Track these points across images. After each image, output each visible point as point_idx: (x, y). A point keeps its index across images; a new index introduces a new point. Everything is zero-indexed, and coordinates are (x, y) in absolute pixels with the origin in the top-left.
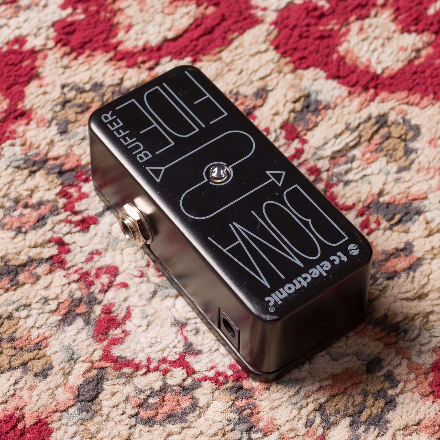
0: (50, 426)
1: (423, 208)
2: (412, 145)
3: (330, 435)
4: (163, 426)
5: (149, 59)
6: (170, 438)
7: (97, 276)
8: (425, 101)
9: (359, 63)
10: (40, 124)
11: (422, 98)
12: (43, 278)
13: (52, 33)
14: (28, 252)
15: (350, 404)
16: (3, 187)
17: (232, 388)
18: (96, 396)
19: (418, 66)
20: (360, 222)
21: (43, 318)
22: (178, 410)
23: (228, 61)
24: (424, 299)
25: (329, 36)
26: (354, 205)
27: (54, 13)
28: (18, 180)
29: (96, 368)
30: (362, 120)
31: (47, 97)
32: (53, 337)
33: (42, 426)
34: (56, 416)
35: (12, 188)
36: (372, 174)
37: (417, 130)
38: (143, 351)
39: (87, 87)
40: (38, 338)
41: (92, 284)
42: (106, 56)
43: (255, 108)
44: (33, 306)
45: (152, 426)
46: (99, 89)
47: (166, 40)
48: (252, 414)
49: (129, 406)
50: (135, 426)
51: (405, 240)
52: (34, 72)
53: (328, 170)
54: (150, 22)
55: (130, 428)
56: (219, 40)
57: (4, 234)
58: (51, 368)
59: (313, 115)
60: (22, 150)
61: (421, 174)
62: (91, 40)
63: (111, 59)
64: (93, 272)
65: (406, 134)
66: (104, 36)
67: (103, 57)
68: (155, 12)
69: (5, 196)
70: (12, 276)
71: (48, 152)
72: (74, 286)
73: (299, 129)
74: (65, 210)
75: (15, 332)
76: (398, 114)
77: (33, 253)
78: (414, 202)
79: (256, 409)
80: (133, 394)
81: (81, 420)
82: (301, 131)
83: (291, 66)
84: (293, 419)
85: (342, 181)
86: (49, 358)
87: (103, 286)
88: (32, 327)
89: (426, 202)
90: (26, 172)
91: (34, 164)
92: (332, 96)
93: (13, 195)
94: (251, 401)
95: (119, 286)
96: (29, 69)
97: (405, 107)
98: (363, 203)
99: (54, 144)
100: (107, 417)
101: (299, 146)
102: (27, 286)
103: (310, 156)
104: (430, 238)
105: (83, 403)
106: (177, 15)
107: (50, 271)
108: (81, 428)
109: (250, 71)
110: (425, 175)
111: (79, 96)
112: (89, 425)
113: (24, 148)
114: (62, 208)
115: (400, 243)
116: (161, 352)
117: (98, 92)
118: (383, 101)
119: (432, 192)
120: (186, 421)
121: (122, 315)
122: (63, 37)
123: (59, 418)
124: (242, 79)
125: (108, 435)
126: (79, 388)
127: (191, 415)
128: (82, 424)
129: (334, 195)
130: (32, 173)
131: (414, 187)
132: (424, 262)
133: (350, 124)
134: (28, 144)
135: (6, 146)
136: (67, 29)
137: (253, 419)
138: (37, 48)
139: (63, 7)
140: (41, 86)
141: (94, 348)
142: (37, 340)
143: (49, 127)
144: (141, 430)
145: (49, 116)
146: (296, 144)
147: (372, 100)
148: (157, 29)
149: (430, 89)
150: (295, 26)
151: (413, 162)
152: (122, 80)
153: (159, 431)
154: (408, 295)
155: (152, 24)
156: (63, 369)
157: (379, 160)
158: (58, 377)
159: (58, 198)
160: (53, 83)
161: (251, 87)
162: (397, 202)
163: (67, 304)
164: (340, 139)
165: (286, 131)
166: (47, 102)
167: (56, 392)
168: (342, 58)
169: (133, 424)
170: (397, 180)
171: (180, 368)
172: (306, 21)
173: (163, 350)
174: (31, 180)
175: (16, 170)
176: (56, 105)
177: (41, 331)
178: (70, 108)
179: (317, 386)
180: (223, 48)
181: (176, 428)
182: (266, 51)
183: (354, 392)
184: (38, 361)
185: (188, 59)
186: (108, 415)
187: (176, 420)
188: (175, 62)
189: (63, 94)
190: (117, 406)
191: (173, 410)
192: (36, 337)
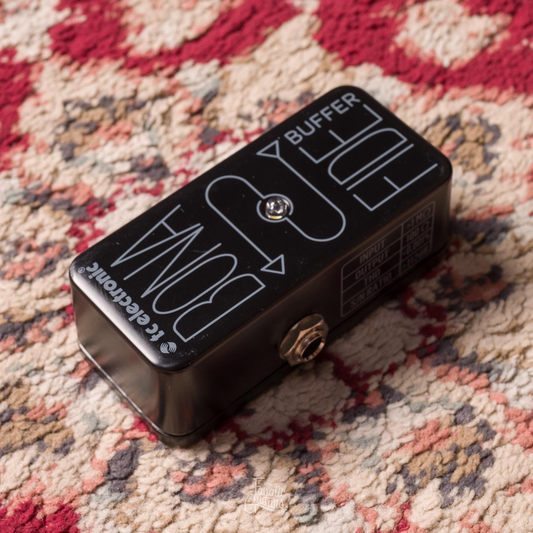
0: (77, 512)
1: (510, 224)
2: (492, 149)
3: (416, 502)
4: (214, 502)
5: (168, 65)
6: (222, 517)
8: (504, 96)
9: (421, 55)
10: (41, 151)
11: (500, 93)
12: (56, 334)
13: (47, 40)
15: (438, 463)
17: (294, 452)
18: (131, 473)
19: (493, 55)
21: (58, 382)
22: (230, 483)
23: (263, 61)
24: (519, 331)
25: (384, 25)
27: (48, 16)
28: (18, 219)
29: (128, 439)
30: (430, 122)
31: (46, 117)
32: (72, 405)
33: (66, 512)
34: (83, 499)
35: (12, 229)
37: (496, 131)
39: (95, 102)
40: (54, 406)
42: (115, 63)
44: (46, 368)
45: (200, 503)
46: (109, 104)
47: (186, 42)
48: (320, 482)
49: (171, 482)
50: (179, 505)
51: (491, 263)
52: (28, 88)
54: (165, 20)
55: (174, 508)
56: (250, 38)
57: (5, 284)
58: (73, 441)
60: (20, 183)
61: (506, 183)
62: (95, 47)
63: (121, 68)
65: (484, 136)
66: (111, 40)
67: (112, 66)
68: (171, 9)
69: (3, 238)
70: (17, 335)
71: (52, 183)
74: (78, 252)
75: (26, 401)
76: (472, 113)
77: (41, 305)
78: (499, 217)
79: (325, 475)
80: (175, 467)
81: (113, 502)
83: (340, 64)
84: (371, 485)
86: (69, 430)
88: (46, 395)
89: (513, 216)
90: (27, 209)
91: (36, 198)
92: (392, 97)
93: (13, 237)
94: (318, 466)
96: (22, 85)
97: (480, 105)
99: (59, 173)
100: (145, 497)
102: (37, 346)
104: (521, 259)
105: (114, 482)
106: (198, 11)
107: (65, 325)
108: (114, 512)
109: (290, 72)
110: (510, 184)
111: (85, 114)
112: (124, 508)
113: (22, 180)
114: (73, 249)
115: (485, 268)
117: (108, 108)
118: (453, 98)
119: (520, 203)
120: (241, 496)
122: (61, 44)
123: (86, 501)
124: (281, 82)
125: (147, 518)
126: (109, 463)
127: (247, 488)
128: (114, 507)
130: (35, 209)
131: (498, 198)
132: (517, 287)
134: (27, 174)
136: (66, 35)
137: (322, 488)
138: (31, 60)
139: (59, 8)
140: (38, 105)
141: (123, 415)
142: (53, 410)
143: (52, 152)
144: (188, 510)
145: (50, 140)
147: (440, 97)
148: (174, 28)
149: (509, 81)
150: (341, 16)
151: (494, 169)
152: (136, 92)
153: (210, 509)
154: (500, 328)
155: (168, 22)
156: (88, 442)
158: (82, 451)
159: (67, 237)
160: (53, 101)
161: (293, 90)
162: (478, 218)
163: (87, 363)
166: (46, 123)
167: (81, 470)
168: (400, 51)
169: (177, 502)
170: (476, 193)
171: (229, 431)
172: (355, 9)
174: (34, 218)
175: (15, 207)
176: (59, 126)
177: (58, 399)
178: (76, 128)
179: (396, 443)
180: (255, 46)
181: (229, 504)
182: (308, 47)
183: (441, 449)
184: (56, 434)
185: (215, 62)
186: (146, 494)
187: (228, 495)
188: (199, 66)
189: (66, 112)
190: (157, 483)
191: (225, 483)
192: (52, 405)
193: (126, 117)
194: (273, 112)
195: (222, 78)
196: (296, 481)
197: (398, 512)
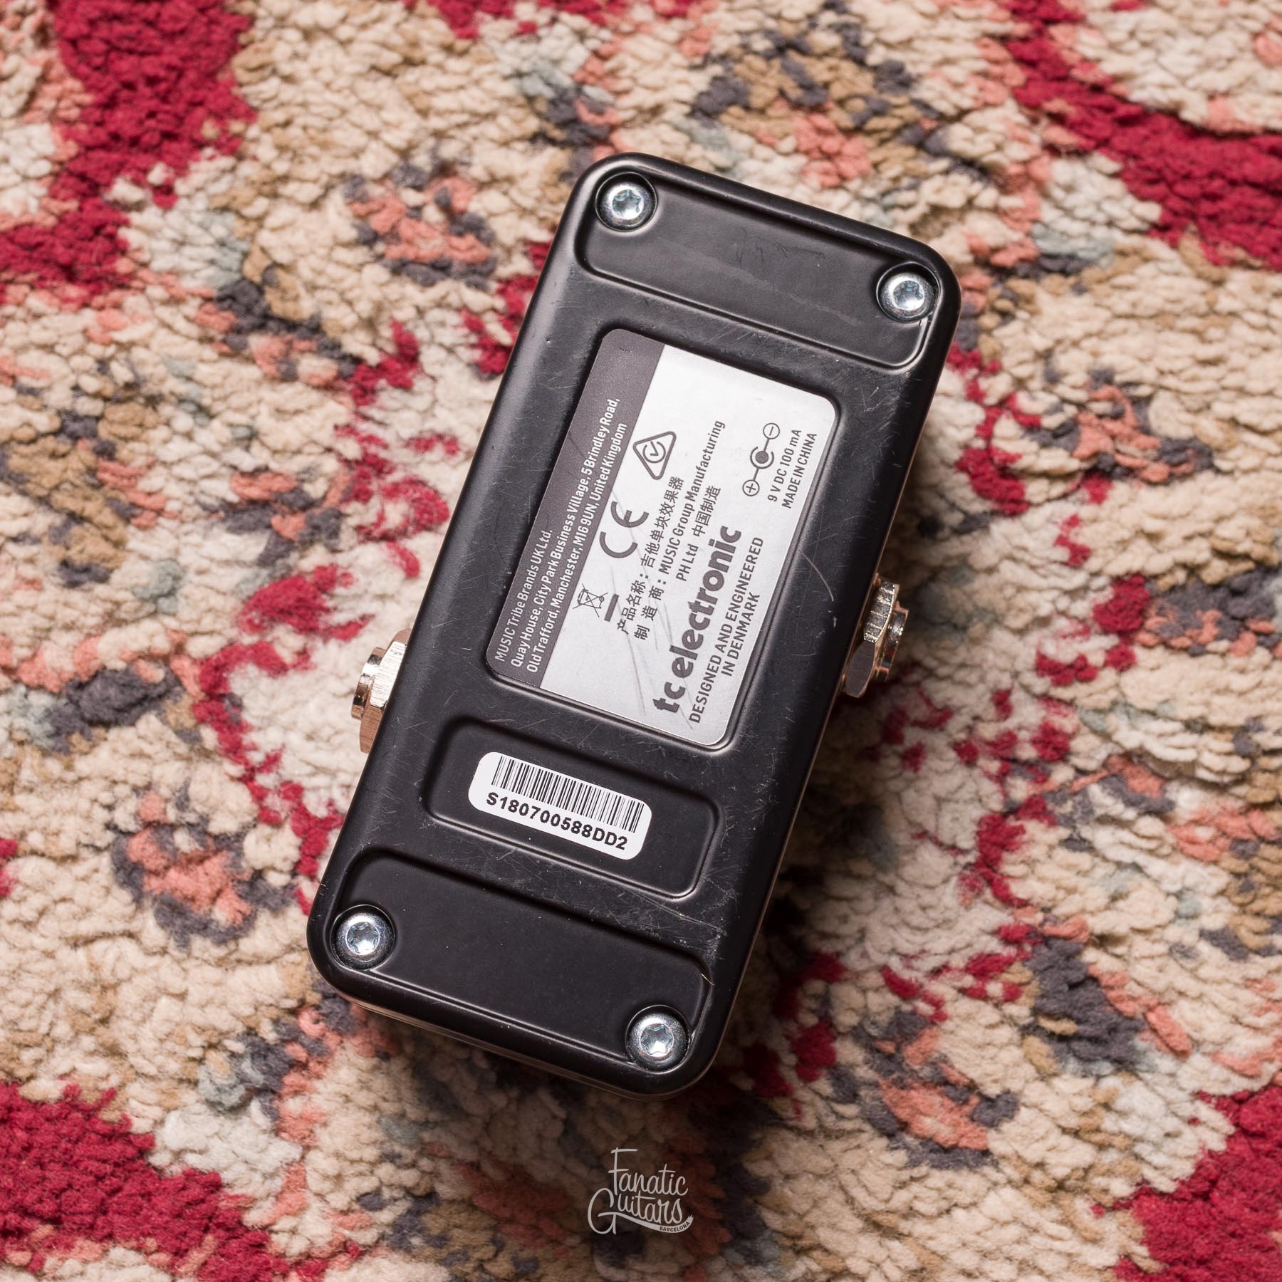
1: (1144, 1067)
3: (378, 1260)
7: (392, 492)
10: (687, 45)
12: (298, 386)
14: (330, 303)
15: (477, 1255)
16: (452, 112)
18: (107, 725)
20: (988, 950)
21: (203, 465)
22: (199, 911)
26: (1023, 904)
28: (500, 127)
35: (473, 130)
36: (1157, 882)
38: (286, 729)
39: (875, 57)
40: (150, 494)
41: (362, 495)
42: (1002, 21)
43: (1130, 473)
45: (123, 884)
46: (890, 89)
47: (1172, 113)
48: (303, 1066)
49: (132, 804)
50: (98, 850)
51: (1014, 1086)
53: (1081, 772)
54: (1198, 33)
57: (340, 214)
58: (104, 579)
59: (1219, 623)
60: (583, 68)
61: (1247, 996)
63: (1004, 39)
64: (397, 476)
67: (992, 19)
69: (439, 135)
70: (245, 322)
71: (624, 125)
72: (330, 465)
73: (1153, 622)
74: (502, 292)
75: (126, 439)
77: (337, 316)
78: (1148, 1035)
80: (165, 792)
81: (29, 734)
82: (1149, 631)
84: (352, 1162)
85: (1074, 828)
87: (377, 525)
88: (164, 463)
89: (1166, 1063)
90: (533, 124)
91: (572, 123)
93: (449, 151)
94: (332, 1040)
95: (398, 559)
98: (1045, 920)
99: (657, 119)
101: (1096, 659)
102: (252, 372)
103: (1090, 702)
104: (1067, 1140)
107: (328, 387)
109: (1232, 380)
110: (1250, 1006)
113: (596, 65)
114: (500, 281)
115: (995, 1081)
116: (309, 769)
117: (881, 91)
119: (1214, 1056)
121: (340, 618)
124: (1194, 379)
126: (100, 673)
128: (21, 743)
129: (1017, 839)
131: (1196, 1005)
132: (988, 1170)
133: (1261, 729)
134: (609, 65)
135: (565, 24)
137: (292, 1079)
141: (218, 627)
142: (141, 500)
143: (694, 68)
145: (722, 44)
146: (1096, 647)
152: (961, 115)
155: (1197, 42)
156: (118, 604)
157: (1212, 869)
159: (521, 248)
161: (1188, 418)
162: (1112, 994)
163: (277, 484)
164: (1191, 738)
165: (1117, 597)
167: (54, 635)
169: (99, 844)
170: (1181, 952)
171: (297, 841)
173: (318, 770)
174: (524, 152)
175: (521, 100)
176: (768, 33)
178: (786, 69)
179: (470, 1155)
180: (1258, 263)
183: (512, 1245)
185: (1153, 211)
186: (81, 779)
187: (172, 924)
188: (1117, 187)
189: (812, 20)
190: (115, 782)
191: (193, 899)
192: (148, 489)
193: (883, 142)
194: (1100, 416)
195: (1122, 253)
196: (276, 1022)
197: (330, 1244)
